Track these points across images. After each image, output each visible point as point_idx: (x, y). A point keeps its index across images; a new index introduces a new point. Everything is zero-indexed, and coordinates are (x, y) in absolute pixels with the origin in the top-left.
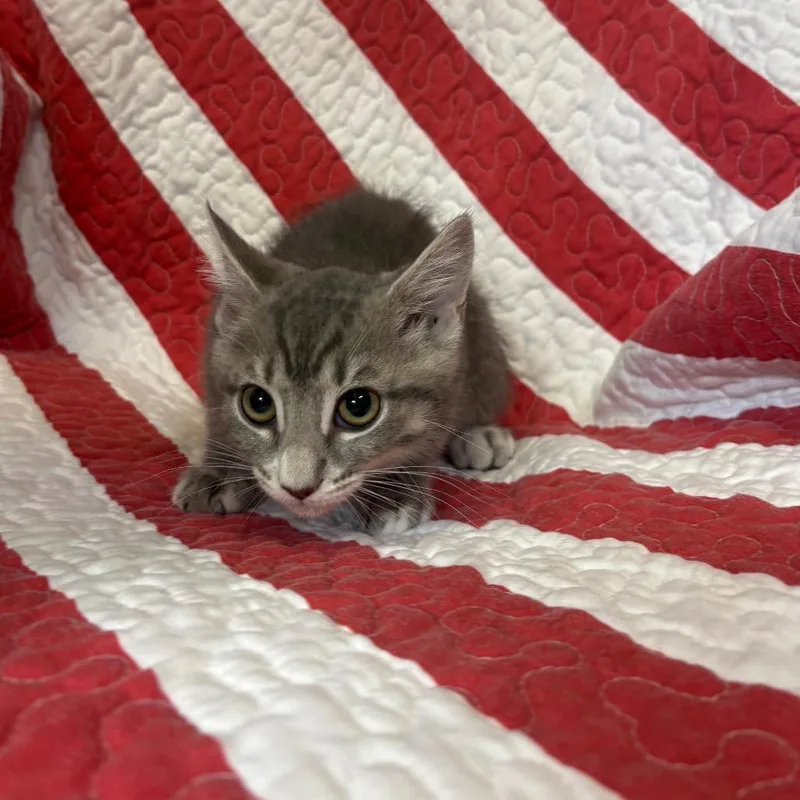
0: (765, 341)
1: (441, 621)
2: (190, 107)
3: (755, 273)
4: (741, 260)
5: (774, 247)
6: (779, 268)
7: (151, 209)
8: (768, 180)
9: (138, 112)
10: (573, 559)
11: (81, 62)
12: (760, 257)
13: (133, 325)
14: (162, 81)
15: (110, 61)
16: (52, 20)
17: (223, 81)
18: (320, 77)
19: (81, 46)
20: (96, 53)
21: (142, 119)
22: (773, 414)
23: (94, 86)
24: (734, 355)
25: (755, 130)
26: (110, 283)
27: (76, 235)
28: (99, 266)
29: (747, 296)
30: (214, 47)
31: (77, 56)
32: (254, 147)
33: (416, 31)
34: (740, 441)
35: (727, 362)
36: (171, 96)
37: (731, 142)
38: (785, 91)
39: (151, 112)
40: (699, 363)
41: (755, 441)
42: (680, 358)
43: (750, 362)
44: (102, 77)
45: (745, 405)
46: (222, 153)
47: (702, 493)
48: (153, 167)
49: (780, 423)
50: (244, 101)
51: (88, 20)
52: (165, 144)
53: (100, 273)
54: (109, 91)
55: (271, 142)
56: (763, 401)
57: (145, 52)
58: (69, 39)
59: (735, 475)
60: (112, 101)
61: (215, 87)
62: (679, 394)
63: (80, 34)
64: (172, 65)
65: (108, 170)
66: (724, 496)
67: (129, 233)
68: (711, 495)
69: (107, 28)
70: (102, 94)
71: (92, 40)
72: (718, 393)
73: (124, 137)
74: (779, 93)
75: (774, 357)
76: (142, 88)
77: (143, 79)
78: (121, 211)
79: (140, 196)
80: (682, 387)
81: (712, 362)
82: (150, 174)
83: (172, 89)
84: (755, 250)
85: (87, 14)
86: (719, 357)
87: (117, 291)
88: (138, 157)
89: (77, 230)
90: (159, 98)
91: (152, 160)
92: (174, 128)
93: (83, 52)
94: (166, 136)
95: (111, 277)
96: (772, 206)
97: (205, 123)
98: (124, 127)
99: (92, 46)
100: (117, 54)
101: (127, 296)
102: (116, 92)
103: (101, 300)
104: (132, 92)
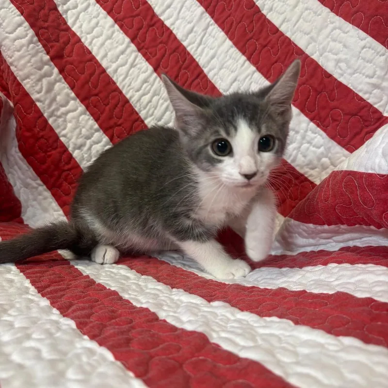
0: (351, 217)
1: (184, 366)
2: (81, 108)
3: (346, 183)
4: (339, 177)
5: (355, 169)
6: (358, 179)
7: (64, 156)
8: (352, 139)
9: (57, 109)
10: (256, 327)
11: (27, 85)
12: (348, 175)
13: (55, 211)
14: (68, 95)
15: (42, 85)
16: (11, 64)
17: (97, 95)
18: (141, 92)
19: (27, 77)
20: (34, 80)
21: (59, 113)
22: (355, 249)
23: (34, 96)
24: (336, 224)
25: (346, 114)
26: (45, 190)
27: (28, 167)
28: (39, 182)
29: (342, 194)
30: (92, 78)
31: (25, 82)
32: (111, 127)
33: (186, 68)
34: (340, 263)
35: (333, 227)
36: (72, 102)
37: (334, 120)
38: (360, 94)
39: (63, 110)
40: (319, 227)
41: (346, 262)
42: (311, 225)
43: (344, 227)
44: (39, 92)
45: (342, 245)
46: (97, 131)
47: (321, 292)
48: (64, 136)
49: (359, 253)
50: (106, 105)
51: (29, 64)
52: (69, 125)
53: (40, 185)
54: (42, 99)
55: (120, 125)
56: (351, 244)
57: (59, 81)
58: (21, 73)
59: (337, 280)
60: (43, 104)
61: (93, 98)
62: (311, 241)
63: (26, 71)
64: (72, 88)
65: (42, 137)
66: (331, 292)
67: (52, 167)
68: (325, 292)
69: (40, 69)
70: (39, 100)
71: (32, 74)
72: (330, 240)
73: (50, 121)
74: (357, 95)
75: (355, 224)
76: (58, 98)
77: (59, 94)
78: (50, 156)
79: (58, 150)
80: (313, 238)
81: (326, 227)
82: (62, 139)
83: (73, 99)
84: (346, 171)
85: (29, 61)
86: (329, 225)
87: (48, 194)
88: (57, 131)
89: (28, 164)
90: (67, 103)
91: (64, 132)
92: (73, 118)
93: (28, 80)
94: (70, 122)
95: (45, 187)
96: (354, 151)
97: (88, 115)
98: (50, 116)
99: (32, 77)
100: (45, 81)
101: (52, 196)
102: (45, 100)
103: (40, 197)
104: (54, 100)
